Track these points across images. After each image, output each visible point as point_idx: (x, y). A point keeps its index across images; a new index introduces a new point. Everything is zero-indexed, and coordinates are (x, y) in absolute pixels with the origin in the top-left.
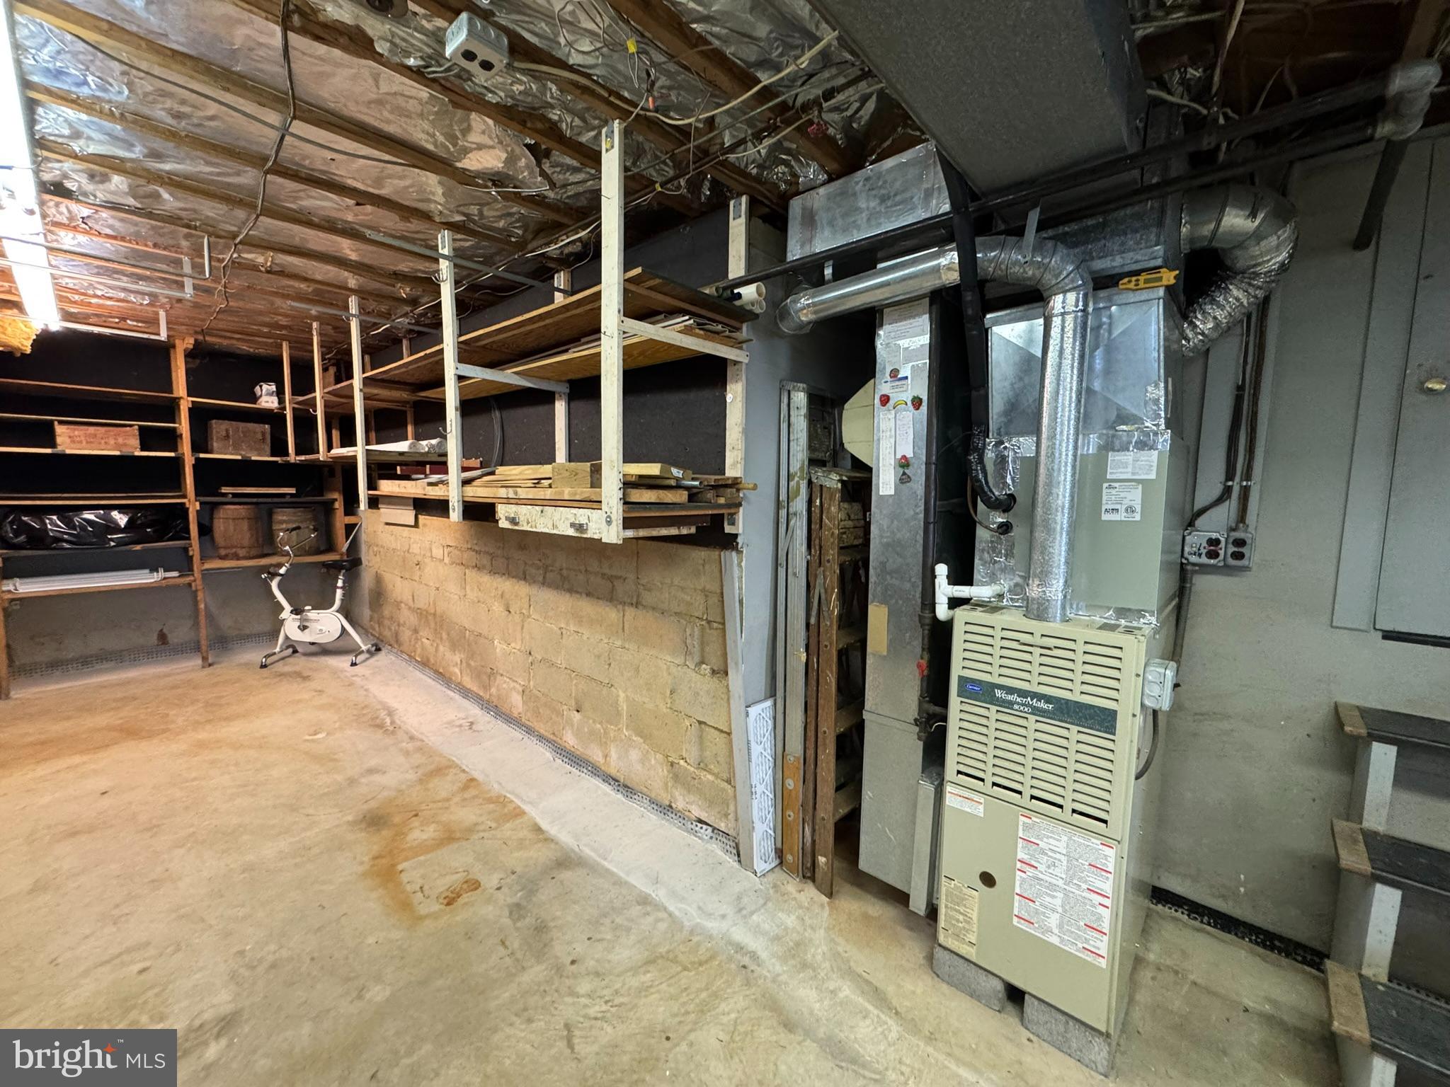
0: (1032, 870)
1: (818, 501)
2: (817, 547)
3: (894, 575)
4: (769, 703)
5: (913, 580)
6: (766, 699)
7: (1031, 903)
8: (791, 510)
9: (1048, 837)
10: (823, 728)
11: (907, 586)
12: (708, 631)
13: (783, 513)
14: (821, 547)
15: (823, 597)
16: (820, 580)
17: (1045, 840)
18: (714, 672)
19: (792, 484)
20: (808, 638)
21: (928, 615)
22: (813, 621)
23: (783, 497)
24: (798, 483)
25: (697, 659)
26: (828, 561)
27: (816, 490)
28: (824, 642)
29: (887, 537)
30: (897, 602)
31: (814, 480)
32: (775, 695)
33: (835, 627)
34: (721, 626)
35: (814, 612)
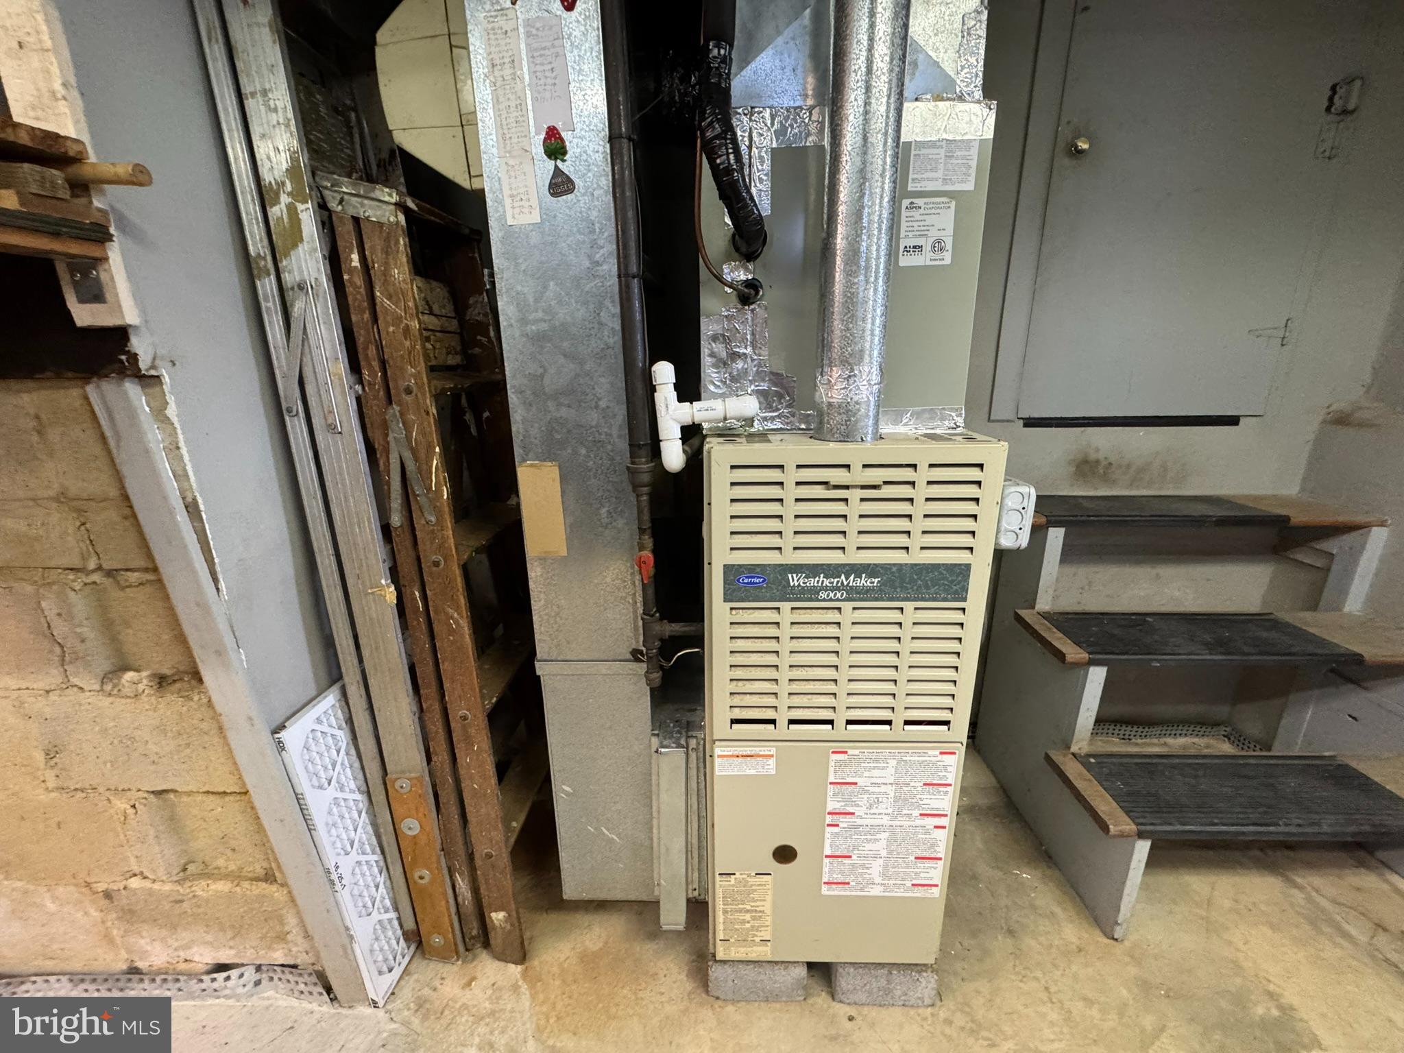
0: (848, 818)
1: (355, 257)
2: (375, 364)
3: (563, 399)
4: (331, 699)
5: (603, 404)
6: (320, 692)
7: (846, 861)
8: (287, 278)
9: (870, 769)
10: (459, 711)
11: (594, 417)
12: (115, 593)
13: (267, 286)
14: (383, 364)
15: (411, 466)
16: (396, 432)
17: (866, 774)
18: (162, 681)
19: (275, 212)
20: (393, 555)
21: (645, 465)
22: (396, 520)
23: (257, 244)
24: (292, 209)
25: (103, 664)
26: (408, 391)
27: (345, 231)
28: (430, 555)
29: (536, 321)
30: (575, 453)
31: (333, 205)
32: (340, 677)
33: (449, 522)
34: (150, 577)
35: (396, 503)
